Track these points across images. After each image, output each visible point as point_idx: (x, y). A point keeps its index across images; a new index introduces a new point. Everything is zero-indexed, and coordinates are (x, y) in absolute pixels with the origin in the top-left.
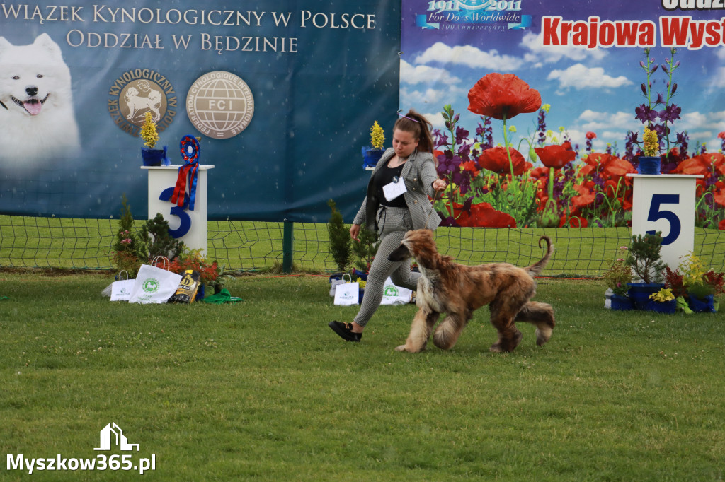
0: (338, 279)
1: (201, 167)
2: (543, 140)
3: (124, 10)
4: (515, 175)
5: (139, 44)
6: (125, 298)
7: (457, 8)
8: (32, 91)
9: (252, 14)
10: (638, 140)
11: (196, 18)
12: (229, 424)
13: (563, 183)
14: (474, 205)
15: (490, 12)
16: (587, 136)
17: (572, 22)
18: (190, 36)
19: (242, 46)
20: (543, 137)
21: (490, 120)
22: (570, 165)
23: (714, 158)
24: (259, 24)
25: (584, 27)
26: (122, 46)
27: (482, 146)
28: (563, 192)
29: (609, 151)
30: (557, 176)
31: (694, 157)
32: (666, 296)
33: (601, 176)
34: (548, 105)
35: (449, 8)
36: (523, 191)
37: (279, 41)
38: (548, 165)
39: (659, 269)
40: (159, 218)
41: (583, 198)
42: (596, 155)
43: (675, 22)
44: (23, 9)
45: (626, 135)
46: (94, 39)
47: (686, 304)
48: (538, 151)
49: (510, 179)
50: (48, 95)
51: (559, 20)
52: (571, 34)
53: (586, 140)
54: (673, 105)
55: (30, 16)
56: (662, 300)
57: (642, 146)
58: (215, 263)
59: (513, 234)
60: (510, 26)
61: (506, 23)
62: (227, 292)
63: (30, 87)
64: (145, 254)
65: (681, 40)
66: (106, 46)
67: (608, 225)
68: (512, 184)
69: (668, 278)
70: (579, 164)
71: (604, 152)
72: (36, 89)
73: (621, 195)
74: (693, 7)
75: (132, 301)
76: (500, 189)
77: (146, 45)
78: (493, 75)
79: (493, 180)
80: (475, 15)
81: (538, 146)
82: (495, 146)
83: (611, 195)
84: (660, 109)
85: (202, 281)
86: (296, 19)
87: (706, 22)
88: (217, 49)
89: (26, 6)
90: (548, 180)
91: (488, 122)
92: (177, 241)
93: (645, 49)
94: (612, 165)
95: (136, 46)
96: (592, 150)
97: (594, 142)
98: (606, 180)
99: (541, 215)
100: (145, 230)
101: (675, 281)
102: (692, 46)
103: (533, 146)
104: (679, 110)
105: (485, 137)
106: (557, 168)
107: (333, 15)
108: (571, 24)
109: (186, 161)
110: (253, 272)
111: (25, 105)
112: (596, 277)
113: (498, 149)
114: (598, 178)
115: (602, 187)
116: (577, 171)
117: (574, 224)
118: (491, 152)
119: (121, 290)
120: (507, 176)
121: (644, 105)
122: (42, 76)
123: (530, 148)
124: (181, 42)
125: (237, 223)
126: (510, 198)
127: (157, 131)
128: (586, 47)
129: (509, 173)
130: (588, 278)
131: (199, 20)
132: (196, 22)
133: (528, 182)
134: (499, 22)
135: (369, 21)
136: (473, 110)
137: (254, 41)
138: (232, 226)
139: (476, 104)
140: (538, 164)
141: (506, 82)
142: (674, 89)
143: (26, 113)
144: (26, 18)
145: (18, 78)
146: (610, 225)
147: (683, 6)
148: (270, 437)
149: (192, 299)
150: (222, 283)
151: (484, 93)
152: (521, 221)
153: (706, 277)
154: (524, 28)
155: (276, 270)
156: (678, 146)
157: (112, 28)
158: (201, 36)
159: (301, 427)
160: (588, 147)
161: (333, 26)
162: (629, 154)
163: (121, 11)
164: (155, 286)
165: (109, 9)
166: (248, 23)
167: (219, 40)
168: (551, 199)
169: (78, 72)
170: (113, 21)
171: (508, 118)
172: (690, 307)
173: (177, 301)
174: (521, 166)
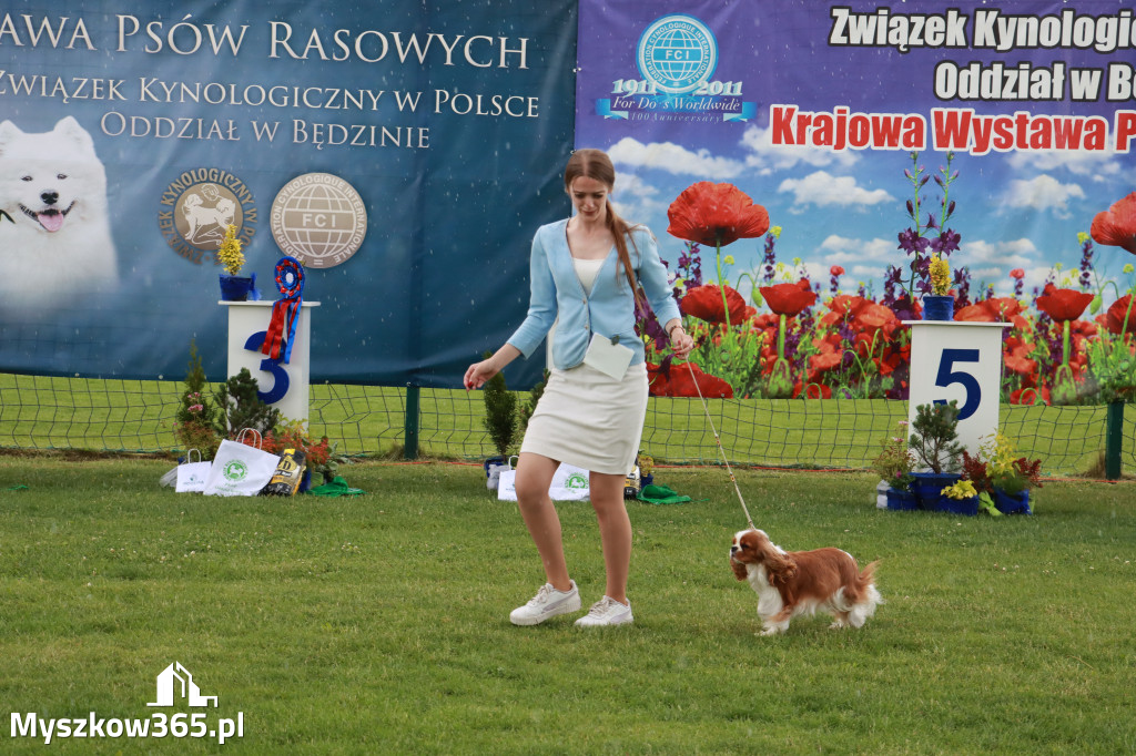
0: (498, 465)
1: (305, 304)
2: (771, 276)
3: (183, 86)
4: (732, 324)
5: (204, 134)
6: (197, 488)
7: (653, 91)
8: (50, 198)
9: (366, 95)
10: (902, 278)
11: (286, 98)
12: (433, 656)
13: (799, 336)
14: (674, 366)
15: (699, 97)
16: (832, 272)
17: (811, 113)
18: (277, 123)
19: (350, 139)
20: (771, 272)
21: (699, 247)
22: (809, 312)
23: (1005, 305)
24: (375, 108)
25: (828, 120)
26: (180, 136)
27: (686, 283)
28: (798, 349)
29: (862, 292)
30: (790, 327)
31: (977, 303)
32: (965, 491)
33: (851, 327)
34: (779, 228)
35: (643, 91)
36: (742, 347)
37: (404, 133)
38: (778, 312)
39: (954, 453)
40: (245, 375)
41: (825, 358)
42: (845, 298)
43: (952, 116)
44: (39, 82)
45: (885, 271)
46: (141, 125)
47: (992, 503)
48: (764, 291)
49: (725, 330)
50: (73, 203)
51: (793, 110)
52: (810, 130)
53: (831, 277)
54: (950, 231)
55: (49, 91)
56: (960, 497)
57: (907, 286)
58: (325, 439)
59: (728, 406)
60: (727, 117)
61: (720, 112)
62: (342, 481)
63: (47, 192)
64: (225, 426)
65: (961, 142)
66: (158, 135)
67: (860, 396)
68: (728, 337)
69: (966, 466)
70: (820, 309)
71: (855, 294)
72: (55, 195)
73: (877, 353)
74: (977, 96)
75: (209, 491)
76: (711, 345)
77: (215, 134)
78: (702, 184)
79: (701, 331)
80: (679, 101)
81: (764, 285)
82: (704, 283)
83: (863, 355)
84: (932, 235)
85: (307, 465)
86: (427, 101)
87: (995, 118)
88: (315, 141)
89: (44, 78)
90: (777, 333)
91: (695, 250)
92: (270, 408)
93: (912, 153)
94: (866, 313)
95: (200, 136)
96: (838, 291)
97: (842, 280)
98: (857, 334)
99: (768, 380)
100: (224, 392)
101: (976, 471)
102: (975, 150)
103: (757, 284)
104: (957, 238)
105: (690, 270)
106: (790, 315)
107: (479, 97)
108: (810, 116)
109: (284, 293)
110: (362, 457)
111: (40, 217)
112: (843, 468)
113: (709, 287)
114: (847, 330)
115: (852, 343)
116: (818, 321)
117: (813, 394)
118: (698, 292)
119: (191, 477)
120: (721, 325)
121: (910, 230)
122: (64, 177)
123: (753, 287)
124: (264, 132)
125: (339, 388)
126: (725, 356)
127: (241, 251)
128: (831, 148)
129: (724, 321)
130: (833, 470)
131: (291, 101)
132: (286, 104)
133: (750, 334)
134: (712, 111)
135: (530, 106)
136: (674, 233)
137: (367, 131)
138: (332, 392)
139: (679, 225)
140: (764, 310)
141: (720, 195)
142: (951, 209)
143: (41, 228)
144: (44, 94)
145: (31, 179)
146: (862, 396)
147: (963, 94)
148: (502, 675)
149: (294, 491)
150: (332, 468)
151: (691, 210)
152: (740, 389)
153: (1017, 464)
154: (745, 120)
155: (394, 456)
156: (956, 289)
157: (166, 110)
158: (293, 123)
159: (538, 661)
160: (833, 286)
161: (479, 112)
162: (889, 298)
163: (179, 87)
164: (241, 471)
165: (163, 83)
166: (360, 106)
167: (319, 129)
168: (782, 359)
169: (117, 173)
170: (168, 100)
171: (722, 245)
172: (997, 506)
173: (273, 493)
174: (740, 313)
